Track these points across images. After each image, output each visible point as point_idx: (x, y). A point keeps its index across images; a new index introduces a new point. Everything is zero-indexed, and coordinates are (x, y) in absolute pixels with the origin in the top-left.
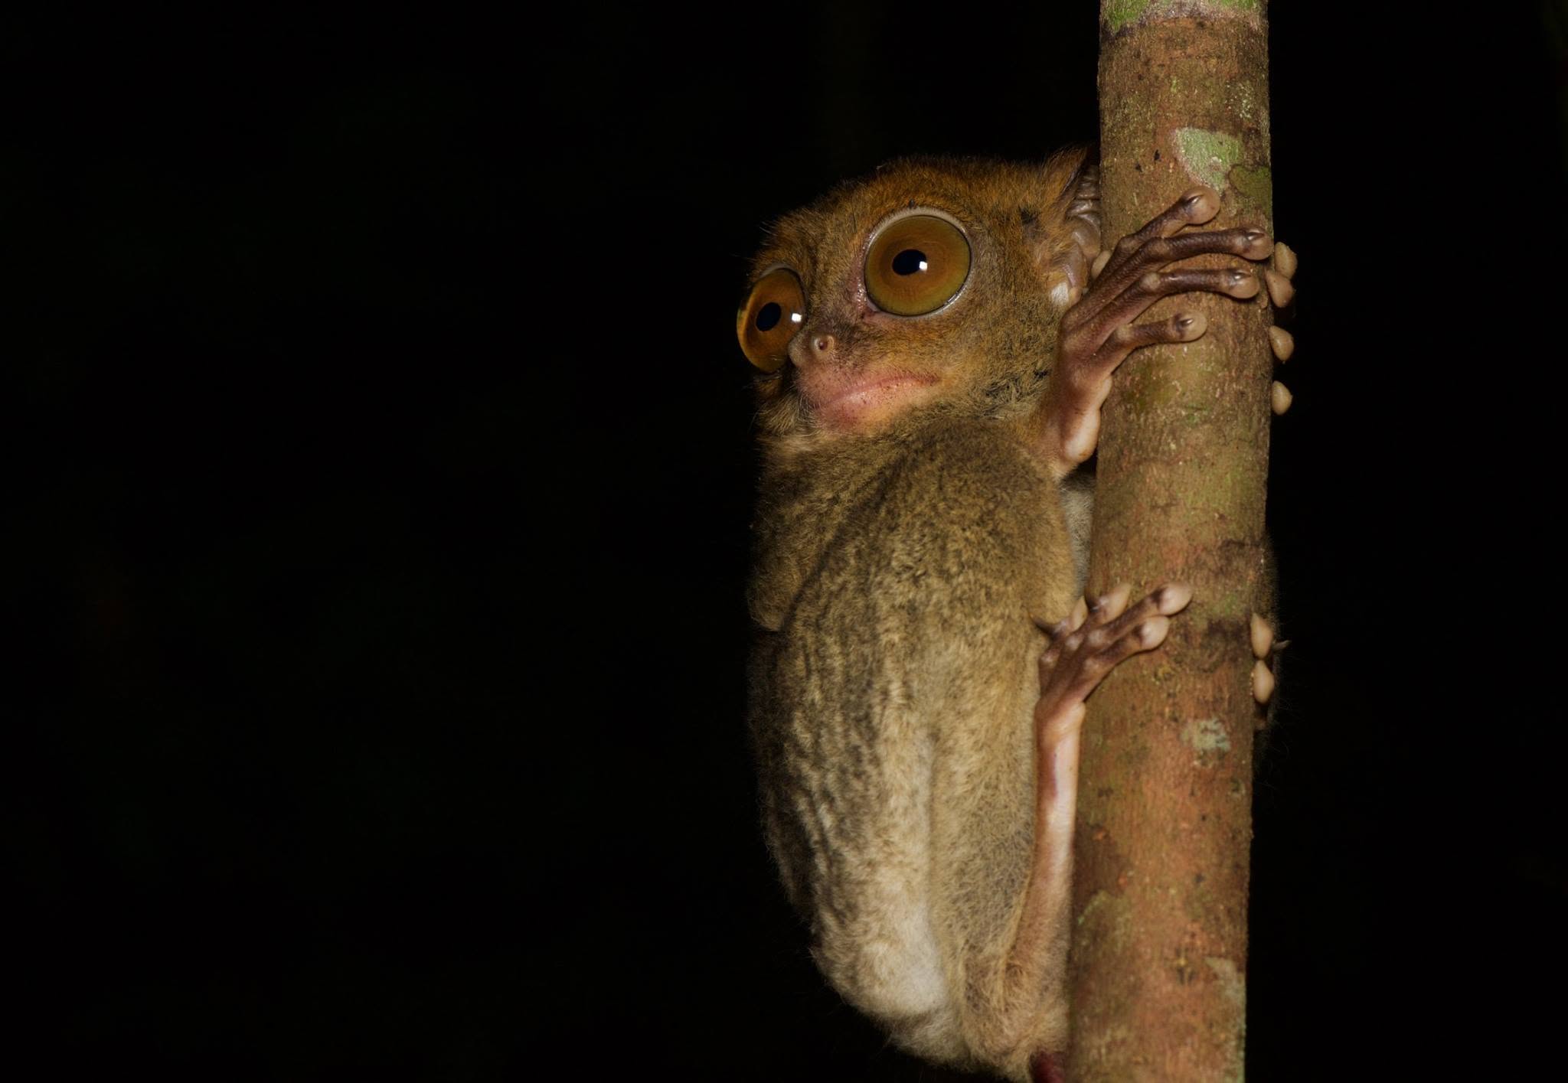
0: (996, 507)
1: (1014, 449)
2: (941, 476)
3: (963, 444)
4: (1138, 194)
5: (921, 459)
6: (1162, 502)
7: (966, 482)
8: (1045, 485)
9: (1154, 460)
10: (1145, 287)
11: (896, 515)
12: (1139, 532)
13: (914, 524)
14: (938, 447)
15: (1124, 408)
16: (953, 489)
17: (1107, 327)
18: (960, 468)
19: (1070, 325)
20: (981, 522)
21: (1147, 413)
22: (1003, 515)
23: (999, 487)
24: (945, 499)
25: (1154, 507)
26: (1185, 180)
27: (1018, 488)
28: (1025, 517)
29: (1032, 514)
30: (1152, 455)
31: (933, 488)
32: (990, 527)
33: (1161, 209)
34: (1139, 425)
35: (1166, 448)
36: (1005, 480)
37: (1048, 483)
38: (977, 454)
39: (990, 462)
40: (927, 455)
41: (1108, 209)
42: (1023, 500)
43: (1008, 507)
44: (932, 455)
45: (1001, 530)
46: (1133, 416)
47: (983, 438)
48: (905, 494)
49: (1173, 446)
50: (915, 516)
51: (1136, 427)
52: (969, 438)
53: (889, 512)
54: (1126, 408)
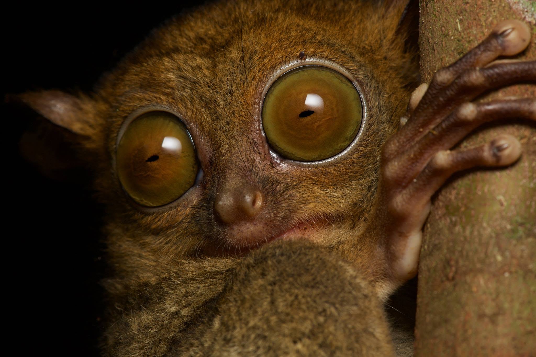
0: (326, 321)
1: (341, 267)
2: (273, 290)
3: (294, 260)
4: (461, 21)
5: (253, 274)
6: (488, 311)
7: (296, 297)
8: (370, 301)
9: (481, 271)
10: (463, 117)
11: (231, 328)
12: (466, 339)
13: (249, 337)
14: (270, 262)
15: (448, 220)
16: (285, 303)
17: (426, 156)
18: (292, 284)
19: (391, 154)
20: (312, 335)
21: (473, 226)
22: (332, 329)
23: (327, 302)
24: (277, 313)
25: (481, 316)
26: (507, 8)
27: (345, 303)
28: (352, 331)
29: (359, 327)
30: (479, 266)
31: (266, 304)
32: (320, 340)
33: (484, 35)
34: (465, 237)
35: (492, 260)
36: (333, 296)
37: (373, 299)
38: (307, 270)
39: (318, 279)
40: (259, 270)
41: (430, 35)
42: (350, 315)
43: (336, 321)
44: (264, 270)
45: (331, 343)
46: (458, 229)
47: (312, 254)
48: (239, 307)
49: (499, 258)
50: (249, 329)
51: (462, 239)
52: (299, 254)
53: (223, 324)
54: (451, 221)
